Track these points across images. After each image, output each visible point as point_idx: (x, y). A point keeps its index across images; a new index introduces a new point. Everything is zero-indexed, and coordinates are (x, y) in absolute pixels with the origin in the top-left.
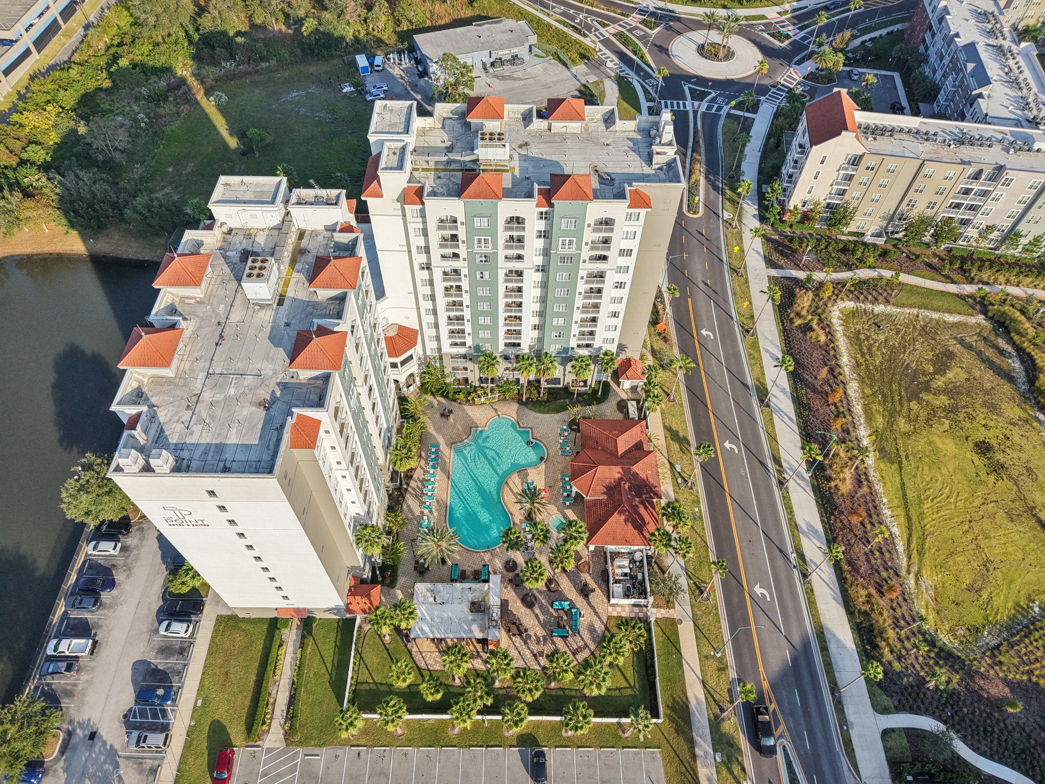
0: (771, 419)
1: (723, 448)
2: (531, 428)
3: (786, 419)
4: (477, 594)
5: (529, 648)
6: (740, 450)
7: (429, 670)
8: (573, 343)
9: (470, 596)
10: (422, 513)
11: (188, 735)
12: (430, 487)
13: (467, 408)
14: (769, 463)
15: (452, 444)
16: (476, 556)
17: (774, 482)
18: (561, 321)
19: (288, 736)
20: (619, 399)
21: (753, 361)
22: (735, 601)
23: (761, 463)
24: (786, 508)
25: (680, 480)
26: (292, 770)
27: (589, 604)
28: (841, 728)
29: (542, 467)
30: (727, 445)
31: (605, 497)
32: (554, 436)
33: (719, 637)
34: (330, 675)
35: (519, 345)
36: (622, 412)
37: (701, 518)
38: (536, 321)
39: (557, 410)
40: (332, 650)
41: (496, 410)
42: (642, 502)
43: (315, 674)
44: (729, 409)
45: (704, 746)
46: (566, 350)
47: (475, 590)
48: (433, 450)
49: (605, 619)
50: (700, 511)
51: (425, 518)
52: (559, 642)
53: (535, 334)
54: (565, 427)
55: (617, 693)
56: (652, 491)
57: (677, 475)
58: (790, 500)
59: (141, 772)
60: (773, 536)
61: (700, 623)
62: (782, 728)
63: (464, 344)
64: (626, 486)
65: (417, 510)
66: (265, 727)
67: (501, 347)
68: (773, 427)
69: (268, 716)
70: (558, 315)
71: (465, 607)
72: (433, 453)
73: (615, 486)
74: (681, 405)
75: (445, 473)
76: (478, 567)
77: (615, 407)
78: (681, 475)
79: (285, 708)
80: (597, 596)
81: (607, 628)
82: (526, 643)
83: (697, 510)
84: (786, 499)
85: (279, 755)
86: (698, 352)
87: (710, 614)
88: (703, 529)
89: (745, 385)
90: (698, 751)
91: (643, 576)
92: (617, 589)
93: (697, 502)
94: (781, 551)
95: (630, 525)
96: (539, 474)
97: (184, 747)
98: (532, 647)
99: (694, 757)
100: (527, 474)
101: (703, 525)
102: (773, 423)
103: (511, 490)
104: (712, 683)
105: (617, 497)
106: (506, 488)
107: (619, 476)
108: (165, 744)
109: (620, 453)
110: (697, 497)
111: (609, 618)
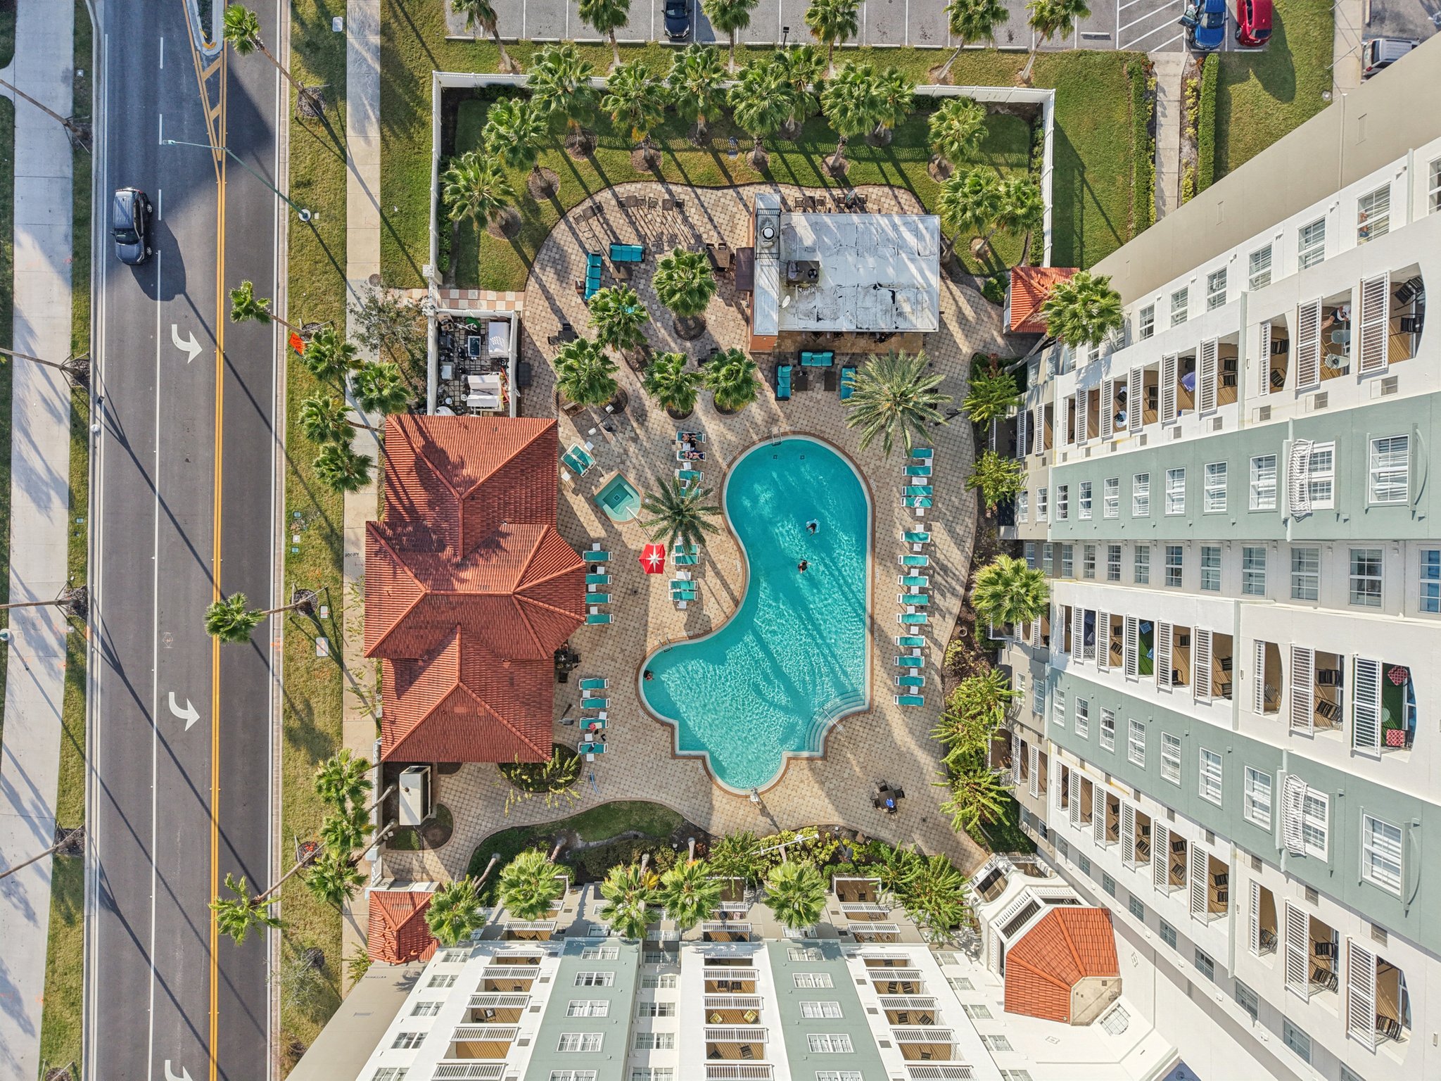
0: (63, 792)
1: (204, 710)
2: (674, 756)
3: (26, 796)
4: (804, 306)
5: (692, 227)
6: (163, 699)
7: (891, 186)
8: (550, 966)
9: (818, 302)
10: (928, 528)
11: (1330, 72)
12: (915, 590)
13: (836, 819)
14: (97, 668)
15: (869, 711)
16: (803, 424)
17: (97, 616)
18: (582, 1011)
19: (1145, 69)
20: (446, 849)
21: (72, 981)
23: (118, 667)
24: (84, 542)
25: (324, 612)
26: (1127, 16)
27: (562, 317)
28: (88, 74)
29: (652, 643)
30: (191, 716)
31: (504, 527)
32: (619, 733)
33: (296, 247)
34: (1084, 181)
35: (710, 962)
36: (441, 807)
37: (291, 519)
38: (659, 1025)
39: (607, 812)
40: (1086, 227)
41: (764, 811)
42: (416, 518)
43: (1112, 181)
44: (167, 823)
46: (572, 949)
47: (808, 315)
48: (914, 690)
49: (532, 285)
50: (289, 536)
51: (920, 512)
52: (628, 236)
53: (661, 996)
54: (590, 757)
56: (387, 539)
57: (328, 628)
58: (71, 563)
59: (1397, 17)
60: (131, 474)
61: (333, 277)
62: (204, 75)
63: (869, 963)
64: (449, 551)
65: (939, 534)
66: (1193, 82)
67: (762, 959)
68: (64, 768)
69: (1190, 102)
70: (592, 1023)
71: (828, 279)
72: (915, 681)
73: (476, 549)
74: (287, 834)
75: (881, 630)
76: (799, 398)
77: (458, 825)
78: (320, 627)
79: (1160, 119)
80: (542, 329)
81: (530, 265)
82: (698, 238)
83: (297, 539)
84: (78, 565)
85: (1157, 38)
86: (214, 1013)
87: (308, 297)
88: (289, 491)
89: (109, 903)
90: (376, 40)
91: (439, 371)
92: (501, 344)
93: (293, 559)
94: (123, 440)
95: (453, 457)
96: (660, 627)
97: (1331, 54)
98: (686, 229)
99: (385, 30)
100: (688, 626)
101: (289, 500)
102: (62, 779)
103: (725, 585)
104: (328, 158)
105: (476, 520)
106: (736, 588)
107: (463, 575)
108: (1374, 46)
109: (455, 646)
110: (289, 572)
111: (522, 287)
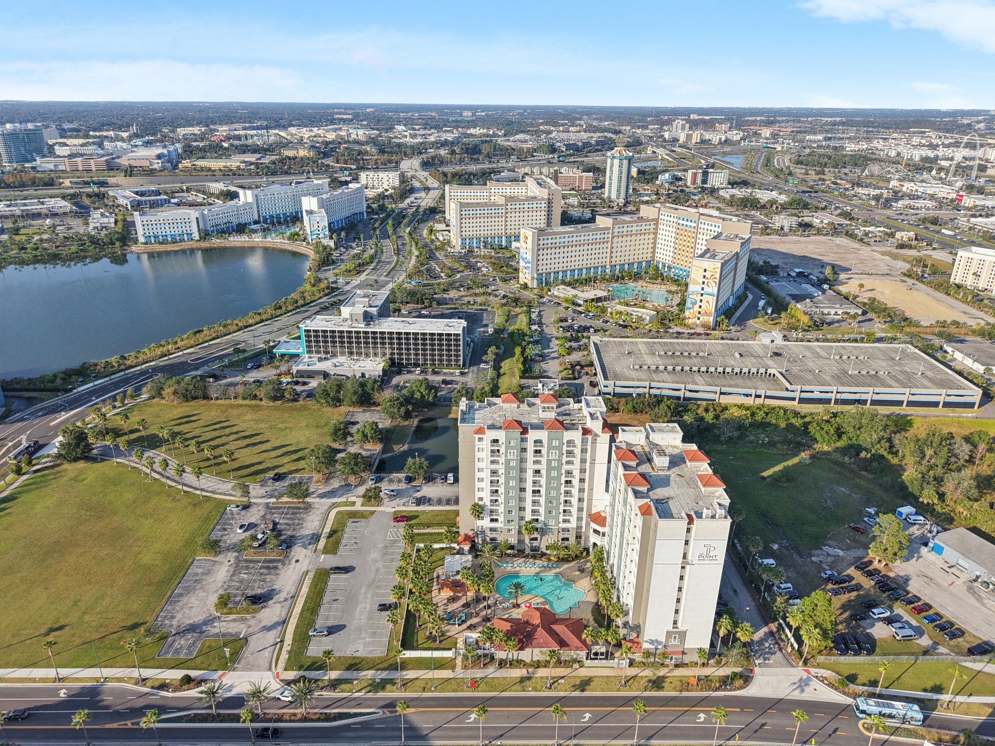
1: (586, 712)
2: (579, 608)
6: (584, 723)
11: (415, 511)
15: (561, 574)
22: (467, 702)
23: (575, 736)
30: (588, 715)
33: (444, 690)
37: (524, 690)
41: (589, 591)
44: (622, 721)
45: (384, 675)
50: (530, 690)
51: (511, 565)
55: (415, 639)
60: (513, 732)
61: (452, 681)
62: (389, 714)
72: (553, 566)
74: (618, 690)
81: (450, 636)
82: (444, 605)
86: (678, 709)
87: (458, 687)
88: (515, 690)
89: (651, 737)
90: (381, 672)
93: (536, 690)
94: (502, 735)
97: (411, 511)
98: (442, 607)
99: (378, 669)
104: (416, 683)
106: (533, 596)
108: (413, 506)
109: (553, 626)
110: (540, 691)
111: (457, 639)
